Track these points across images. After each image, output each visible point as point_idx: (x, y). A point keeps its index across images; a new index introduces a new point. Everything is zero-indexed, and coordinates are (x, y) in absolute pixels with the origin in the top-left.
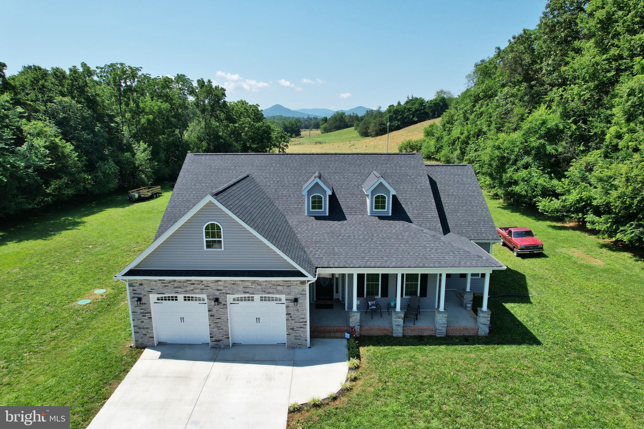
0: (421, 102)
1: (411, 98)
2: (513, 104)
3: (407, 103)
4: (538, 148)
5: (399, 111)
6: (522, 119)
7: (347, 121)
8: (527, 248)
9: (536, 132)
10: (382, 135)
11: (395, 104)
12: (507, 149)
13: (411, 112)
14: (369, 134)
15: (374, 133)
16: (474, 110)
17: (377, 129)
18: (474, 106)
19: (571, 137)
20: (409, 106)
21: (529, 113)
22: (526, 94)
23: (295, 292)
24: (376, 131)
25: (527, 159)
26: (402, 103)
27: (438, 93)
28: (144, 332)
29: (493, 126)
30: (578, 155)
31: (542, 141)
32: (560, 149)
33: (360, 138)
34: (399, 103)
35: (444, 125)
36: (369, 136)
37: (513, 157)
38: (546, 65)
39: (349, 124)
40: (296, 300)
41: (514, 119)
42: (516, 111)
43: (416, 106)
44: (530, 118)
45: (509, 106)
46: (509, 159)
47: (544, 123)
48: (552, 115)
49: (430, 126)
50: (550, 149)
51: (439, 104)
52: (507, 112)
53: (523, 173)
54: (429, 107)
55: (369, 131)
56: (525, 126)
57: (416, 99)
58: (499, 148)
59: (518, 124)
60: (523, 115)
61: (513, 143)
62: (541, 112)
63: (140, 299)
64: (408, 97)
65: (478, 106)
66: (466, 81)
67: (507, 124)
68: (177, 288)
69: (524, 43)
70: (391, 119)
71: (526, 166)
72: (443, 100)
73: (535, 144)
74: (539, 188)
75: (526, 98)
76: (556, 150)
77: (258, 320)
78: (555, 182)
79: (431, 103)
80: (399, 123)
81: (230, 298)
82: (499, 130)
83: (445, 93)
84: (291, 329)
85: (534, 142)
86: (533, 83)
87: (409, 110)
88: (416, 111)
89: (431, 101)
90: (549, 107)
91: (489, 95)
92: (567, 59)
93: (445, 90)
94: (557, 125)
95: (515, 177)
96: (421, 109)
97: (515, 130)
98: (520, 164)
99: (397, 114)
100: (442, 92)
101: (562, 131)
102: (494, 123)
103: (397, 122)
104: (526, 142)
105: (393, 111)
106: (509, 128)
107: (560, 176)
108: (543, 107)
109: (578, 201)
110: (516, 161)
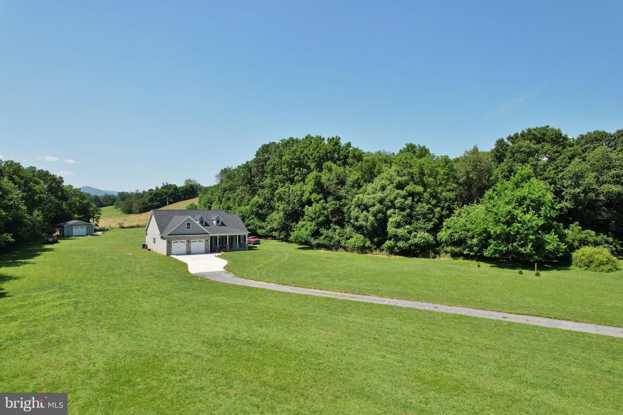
0: (176, 188)
1: (166, 184)
2: (245, 194)
3: (163, 188)
4: (256, 211)
5: (158, 194)
6: (249, 200)
7: (102, 201)
8: (255, 241)
9: (255, 205)
10: (145, 212)
11: (154, 189)
12: (244, 212)
13: (168, 195)
14: (133, 212)
15: (138, 211)
16: (224, 196)
17: (141, 208)
18: (224, 194)
19: (268, 207)
20: (165, 190)
21: (252, 198)
22: (250, 190)
23: (207, 238)
24: (140, 209)
25: (252, 216)
26: (159, 188)
27: (186, 181)
28: (169, 251)
29: (236, 204)
30: (270, 214)
31: (257, 209)
32: (264, 212)
33: (124, 214)
34: (157, 188)
35: (205, 204)
36: (132, 213)
37: (247, 215)
38: (257, 179)
39: (104, 203)
40: (207, 240)
41: (246, 201)
42: (247, 197)
43: (171, 190)
44: (252, 200)
45: (243, 195)
46: (246, 217)
47: (257, 202)
48: (260, 199)
49: (190, 205)
50: (260, 212)
51: (189, 189)
52: (243, 198)
53: (252, 221)
54: (181, 191)
55: (133, 209)
56: (251, 203)
57: (171, 185)
58: (241, 212)
59: (248, 203)
60: (249, 199)
61: (247, 210)
62: (256, 198)
63: (169, 242)
64: (163, 184)
65: (226, 194)
66: (215, 178)
67: (243, 203)
68: (179, 239)
69: (246, 168)
70: (151, 200)
71: (253, 219)
72: (192, 186)
73: (255, 210)
74: (258, 226)
75: (250, 192)
76: (262, 212)
77: (197, 247)
78: (263, 223)
79: (182, 189)
80: (159, 203)
81: (192, 241)
82: (239, 205)
83: (192, 181)
84: (206, 248)
85: (255, 209)
86: (252, 185)
87: (166, 193)
88: (172, 194)
89: (182, 187)
90: (259, 196)
91: (232, 189)
92: (263, 180)
93: (191, 179)
94: (262, 203)
95: (249, 223)
96: (175, 193)
97: (247, 205)
98: (250, 218)
99: (157, 196)
100: (189, 180)
101: (264, 205)
102: (237, 202)
103: (157, 202)
104: (252, 209)
105: (154, 194)
106: (244, 204)
107: (264, 221)
108: (257, 196)
109: (271, 228)
110: (248, 217)
